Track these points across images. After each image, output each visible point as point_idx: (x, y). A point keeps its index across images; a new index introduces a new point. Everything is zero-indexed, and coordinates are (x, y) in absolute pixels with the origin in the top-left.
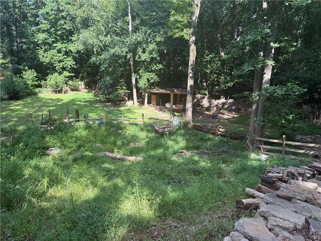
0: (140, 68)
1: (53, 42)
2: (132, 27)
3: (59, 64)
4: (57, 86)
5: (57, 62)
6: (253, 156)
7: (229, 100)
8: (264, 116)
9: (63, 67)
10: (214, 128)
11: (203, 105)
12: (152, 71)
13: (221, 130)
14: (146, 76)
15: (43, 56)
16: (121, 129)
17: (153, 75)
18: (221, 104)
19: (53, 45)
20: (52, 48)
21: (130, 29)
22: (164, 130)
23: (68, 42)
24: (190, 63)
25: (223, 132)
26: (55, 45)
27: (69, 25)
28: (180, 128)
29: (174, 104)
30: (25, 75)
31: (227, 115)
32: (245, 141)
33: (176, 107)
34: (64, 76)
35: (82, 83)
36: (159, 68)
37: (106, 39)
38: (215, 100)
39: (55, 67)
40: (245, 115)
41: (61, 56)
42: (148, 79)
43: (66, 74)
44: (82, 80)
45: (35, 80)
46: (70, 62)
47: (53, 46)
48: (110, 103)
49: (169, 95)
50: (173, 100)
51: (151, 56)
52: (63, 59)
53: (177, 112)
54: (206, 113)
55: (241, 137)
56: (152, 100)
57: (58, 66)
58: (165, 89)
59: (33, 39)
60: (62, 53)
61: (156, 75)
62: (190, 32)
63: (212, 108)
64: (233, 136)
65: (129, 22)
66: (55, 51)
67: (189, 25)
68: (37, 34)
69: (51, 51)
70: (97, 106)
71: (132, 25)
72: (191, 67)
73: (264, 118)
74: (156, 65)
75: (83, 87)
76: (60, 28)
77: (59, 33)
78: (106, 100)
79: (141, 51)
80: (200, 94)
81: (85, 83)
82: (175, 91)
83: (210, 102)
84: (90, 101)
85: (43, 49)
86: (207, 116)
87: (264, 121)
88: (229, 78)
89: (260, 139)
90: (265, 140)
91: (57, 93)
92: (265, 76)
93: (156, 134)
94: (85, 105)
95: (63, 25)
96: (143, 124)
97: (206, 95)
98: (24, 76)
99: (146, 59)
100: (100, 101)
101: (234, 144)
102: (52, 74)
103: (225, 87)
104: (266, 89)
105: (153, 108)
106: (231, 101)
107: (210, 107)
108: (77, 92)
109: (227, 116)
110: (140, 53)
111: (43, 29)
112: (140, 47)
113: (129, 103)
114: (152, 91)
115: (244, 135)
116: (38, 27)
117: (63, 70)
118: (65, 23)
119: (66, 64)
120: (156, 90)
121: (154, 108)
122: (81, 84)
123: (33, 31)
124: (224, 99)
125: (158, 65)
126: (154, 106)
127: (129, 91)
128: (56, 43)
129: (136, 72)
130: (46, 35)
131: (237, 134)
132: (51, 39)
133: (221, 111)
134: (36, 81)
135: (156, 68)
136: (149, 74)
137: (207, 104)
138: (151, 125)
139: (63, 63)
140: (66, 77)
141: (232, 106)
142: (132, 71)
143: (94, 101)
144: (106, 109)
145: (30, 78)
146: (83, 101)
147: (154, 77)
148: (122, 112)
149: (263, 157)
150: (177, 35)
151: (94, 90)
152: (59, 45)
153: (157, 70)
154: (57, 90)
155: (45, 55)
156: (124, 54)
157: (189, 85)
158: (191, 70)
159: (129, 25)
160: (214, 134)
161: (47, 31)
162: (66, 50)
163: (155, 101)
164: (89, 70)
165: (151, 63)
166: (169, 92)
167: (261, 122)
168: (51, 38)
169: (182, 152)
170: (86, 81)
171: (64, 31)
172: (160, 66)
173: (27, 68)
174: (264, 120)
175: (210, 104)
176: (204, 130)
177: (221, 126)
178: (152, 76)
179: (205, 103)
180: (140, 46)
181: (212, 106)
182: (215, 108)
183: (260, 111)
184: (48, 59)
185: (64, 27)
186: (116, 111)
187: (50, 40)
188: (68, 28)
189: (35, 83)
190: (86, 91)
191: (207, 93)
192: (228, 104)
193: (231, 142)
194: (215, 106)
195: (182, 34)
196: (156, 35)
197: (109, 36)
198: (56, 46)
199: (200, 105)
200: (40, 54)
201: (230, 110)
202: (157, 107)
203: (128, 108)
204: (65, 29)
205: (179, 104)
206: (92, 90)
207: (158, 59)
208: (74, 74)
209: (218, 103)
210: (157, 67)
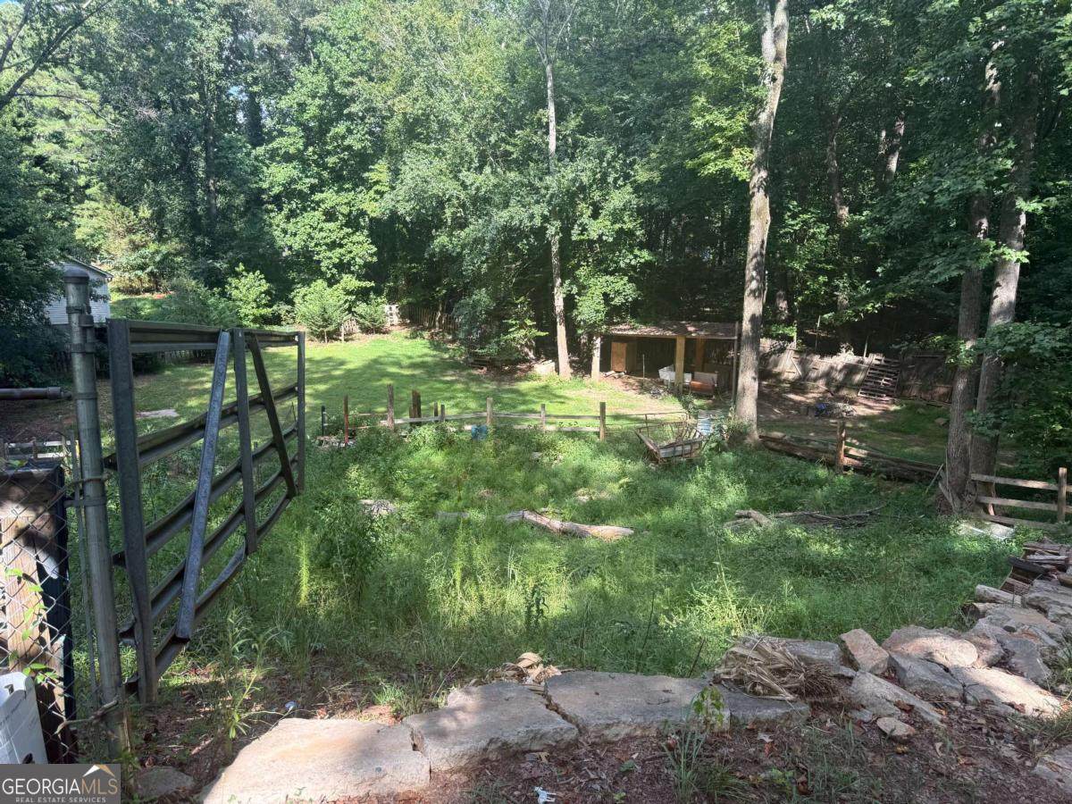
0: (579, 261)
1: (313, 189)
2: (557, 139)
3: (329, 254)
4: (325, 320)
5: (324, 247)
6: (965, 528)
7: (867, 356)
8: (998, 412)
9: (341, 260)
10: (830, 447)
11: (779, 374)
12: (618, 270)
13: (853, 452)
14: (600, 284)
15: (285, 232)
16: (540, 447)
17: (622, 282)
18: (840, 371)
19: (313, 197)
20: (309, 206)
21: (552, 147)
22: (675, 451)
23: (356, 186)
24: (750, 248)
25: (861, 459)
26: (318, 196)
27: (359, 135)
28: (720, 448)
29: (686, 371)
30: (237, 288)
31: (862, 404)
32: (933, 487)
33: (693, 378)
34: (344, 289)
35: (394, 307)
36: (642, 261)
37: (481, 178)
38: (822, 357)
39: (319, 262)
40: (923, 403)
41: (333, 230)
42: (605, 295)
43: (350, 282)
44: (392, 299)
45: (264, 302)
46: (362, 248)
47: (312, 202)
48: (485, 369)
49: (673, 341)
50: (683, 358)
51: (617, 226)
52: (341, 239)
53: (699, 397)
54: (791, 400)
55: (920, 474)
56: (614, 359)
57: (327, 259)
58: (657, 325)
59: (256, 183)
60: (337, 219)
61: (629, 281)
62: (753, 157)
63: (810, 384)
64: (895, 471)
65: (547, 123)
66: (318, 214)
67: (749, 137)
68: (268, 167)
69: (305, 215)
70: (448, 378)
71: (558, 131)
72: (755, 261)
73: (999, 417)
74: (632, 252)
75: (396, 320)
76: (335, 147)
77: (331, 160)
78: (471, 360)
79: (589, 212)
80: (771, 337)
81: (401, 309)
82: (691, 329)
83: (803, 363)
84: (422, 362)
85: (285, 211)
86: (798, 409)
87: (997, 426)
88: (868, 286)
89: (985, 478)
90: (1001, 481)
91: (323, 338)
92: (998, 291)
93: (647, 464)
94: (413, 376)
95: (344, 138)
96: (602, 434)
97: (790, 340)
98: (235, 293)
99: (603, 234)
100: (454, 366)
101: (898, 494)
102: (307, 283)
103: (857, 315)
104: (1003, 333)
105: (619, 382)
106: (873, 359)
107: (805, 377)
108: (379, 336)
109: (863, 407)
110: (585, 220)
111: (283, 150)
112: (584, 199)
113: (543, 369)
114: (616, 332)
115: (931, 467)
116: (270, 146)
117: (339, 273)
118: (350, 131)
119: (351, 252)
120: (625, 329)
121: (621, 384)
122: (389, 312)
123: (256, 158)
124: (851, 352)
125: (636, 252)
126: (620, 377)
127: (544, 334)
128: (322, 192)
129: (567, 274)
130: (295, 168)
131: (905, 466)
132: (307, 180)
133: (844, 392)
134: (266, 306)
135: (633, 263)
136: (608, 277)
137: (794, 370)
138: (624, 437)
139: (342, 251)
140: (349, 293)
141: (879, 377)
142: (556, 271)
143: (436, 364)
144: (474, 388)
145: (252, 297)
146: (406, 362)
147: (624, 289)
148: (527, 398)
149: (999, 532)
150: (711, 169)
151: (429, 329)
152: (329, 197)
153: (634, 268)
154: (326, 330)
155: (291, 227)
156: (538, 222)
157: (747, 315)
158: (755, 269)
159: (547, 133)
160: (830, 465)
161: (298, 157)
162: (351, 212)
163: (623, 360)
164: (415, 270)
165: (619, 244)
166: (669, 334)
167: (989, 428)
168: (307, 177)
169: (748, 517)
170: (405, 301)
171: (345, 155)
172: (645, 255)
173: (241, 267)
174: (999, 421)
175: (805, 371)
176: (799, 454)
177: (854, 441)
178: (618, 286)
179: (788, 366)
180: (582, 196)
181: (813, 375)
182: (821, 384)
183: (985, 397)
184: (297, 238)
185: (346, 143)
186: (510, 396)
187: (304, 185)
188: (357, 146)
189: (264, 311)
190: (406, 332)
191: (794, 335)
192: (865, 370)
193: (889, 489)
194: (821, 377)
195: (726, 166)
196: (634, 162)
197: (487, 170)
198: (322, 201)
199: (770, 371)
200: (278, 226)
201: (873, 391)
202: (631, 381)
203: (542, 384)
204: (349, 148)
205: (703, 371)
206: (424, 329)
207: (638, 233)
208: (373, 284)
209: (832, 368)
210: (636, 257)
